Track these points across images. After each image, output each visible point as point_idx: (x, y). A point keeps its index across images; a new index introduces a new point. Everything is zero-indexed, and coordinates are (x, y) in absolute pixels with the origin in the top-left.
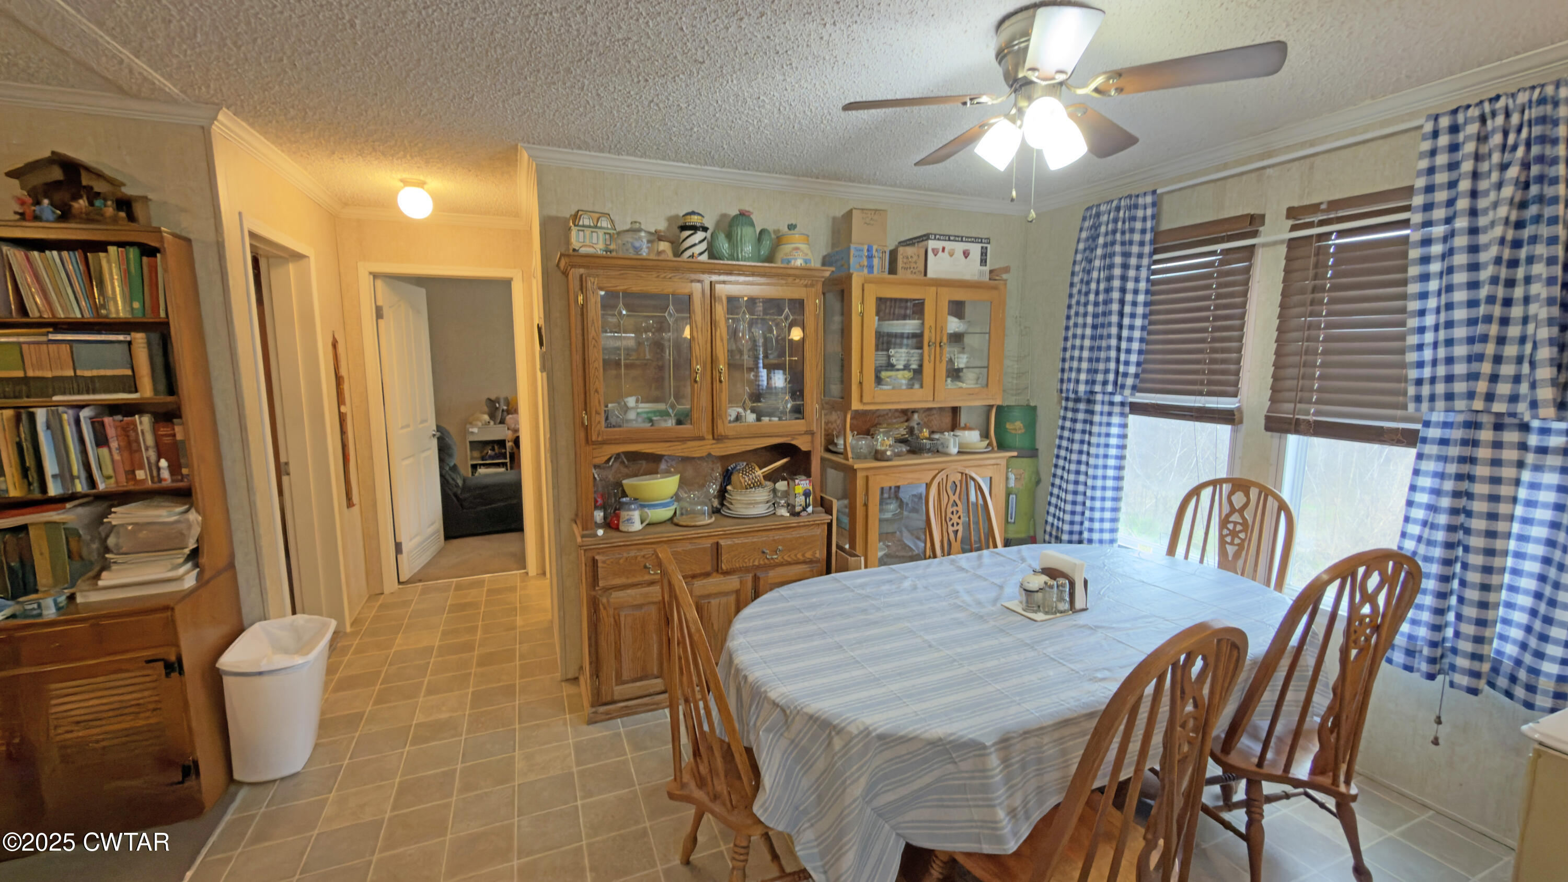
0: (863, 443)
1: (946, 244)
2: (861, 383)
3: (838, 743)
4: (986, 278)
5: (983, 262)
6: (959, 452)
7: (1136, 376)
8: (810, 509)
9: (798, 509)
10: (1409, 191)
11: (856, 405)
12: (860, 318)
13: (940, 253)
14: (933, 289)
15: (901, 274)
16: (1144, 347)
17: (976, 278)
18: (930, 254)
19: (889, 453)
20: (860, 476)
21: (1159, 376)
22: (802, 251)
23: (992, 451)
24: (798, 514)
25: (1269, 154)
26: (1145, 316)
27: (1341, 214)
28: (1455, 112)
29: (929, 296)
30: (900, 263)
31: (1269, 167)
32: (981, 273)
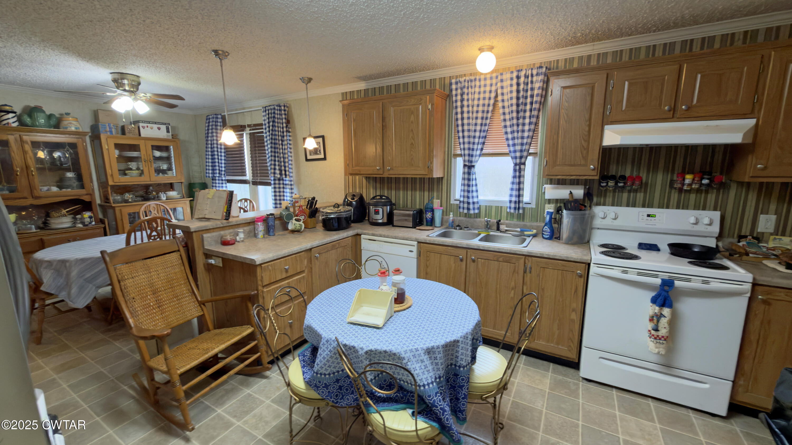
0: (119, 198)
1: (148, 125)
2: (112, 175)
3: (68, 264)
4: (171, 138)
5: (168, 131)
6: (166, 199)
7: (225, 171)
8: (94, 223)
9: (86, 223)
10: (261, 125)
11: (111, 183)
12: (107, 151)
13: (146, 128)
14: (143, 141)
15: (128, 135)
16: (226, 162)
17: (166, 137)
18: (141, 129)
19: (130, 200)
20: (117, 209)
21: (232, 171)
22: (73, 124)
23: (184, 198)
24: (87, 225)
25: (244, 109)
26: (225, 153)
27: (257, 127)
28: (265, 107)
29: (142, 144)
30: (127, 131)
31: (245, 112)
32: (168, 136)
